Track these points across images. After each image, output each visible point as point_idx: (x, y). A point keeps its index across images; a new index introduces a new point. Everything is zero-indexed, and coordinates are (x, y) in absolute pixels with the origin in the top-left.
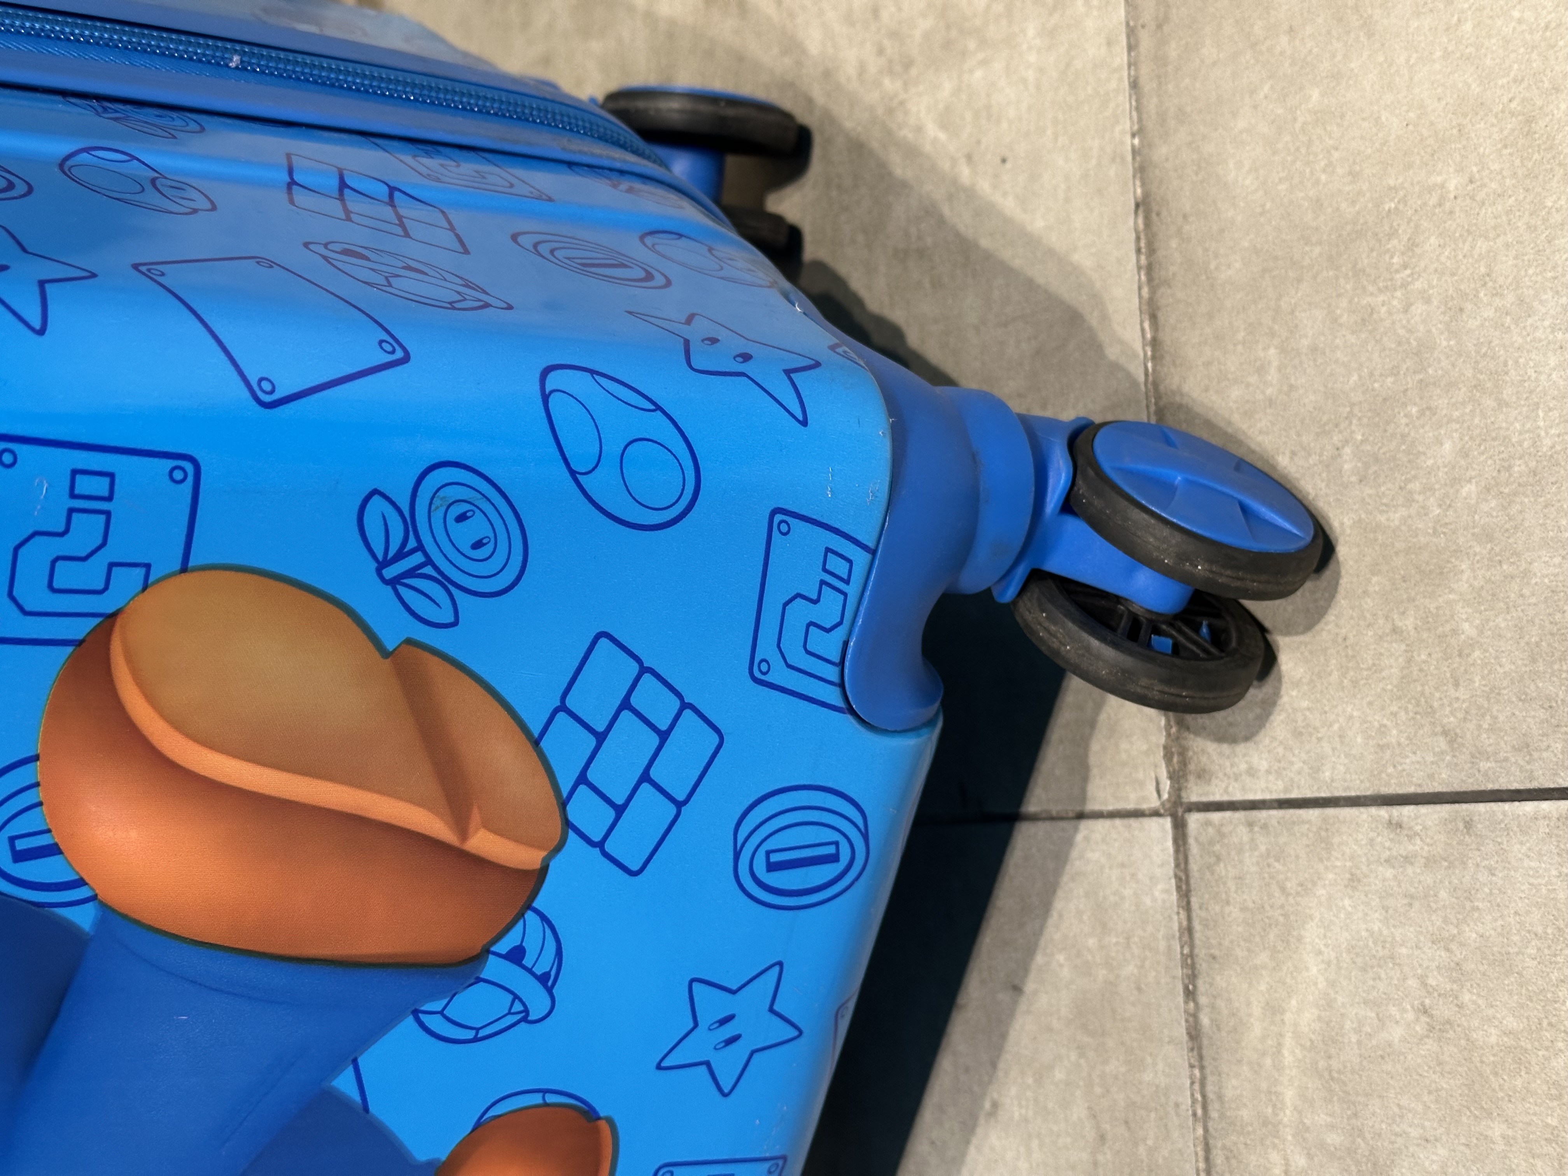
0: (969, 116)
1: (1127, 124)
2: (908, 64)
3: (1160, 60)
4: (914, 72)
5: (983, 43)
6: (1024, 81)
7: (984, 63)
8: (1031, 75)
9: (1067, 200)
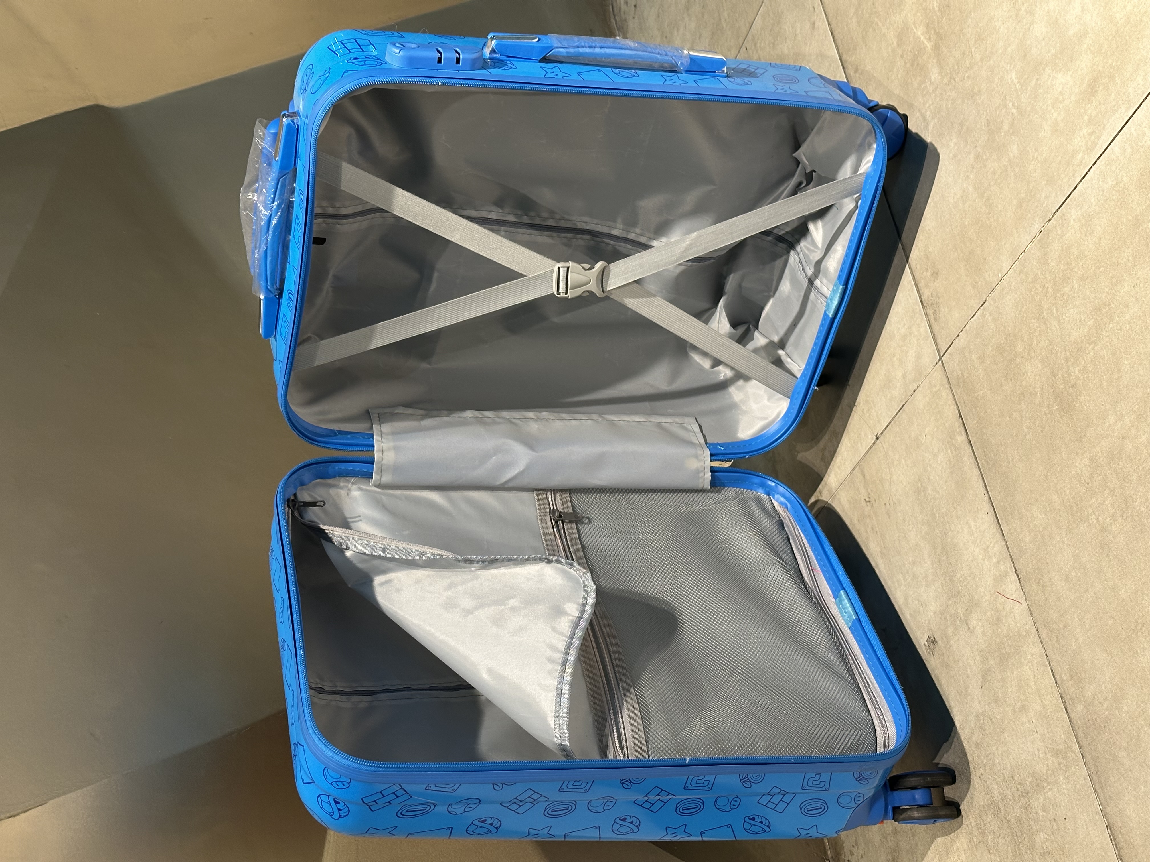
0: (1051, 807)
1: (1097, 803)
2: (1028, 793)
3: (1100, 782)
4: (1030, 795)
5: (1049, 784)
6: (1064, 793)
7: (1050, 789)
8: (1066, 792)
9: (1087, 828)
